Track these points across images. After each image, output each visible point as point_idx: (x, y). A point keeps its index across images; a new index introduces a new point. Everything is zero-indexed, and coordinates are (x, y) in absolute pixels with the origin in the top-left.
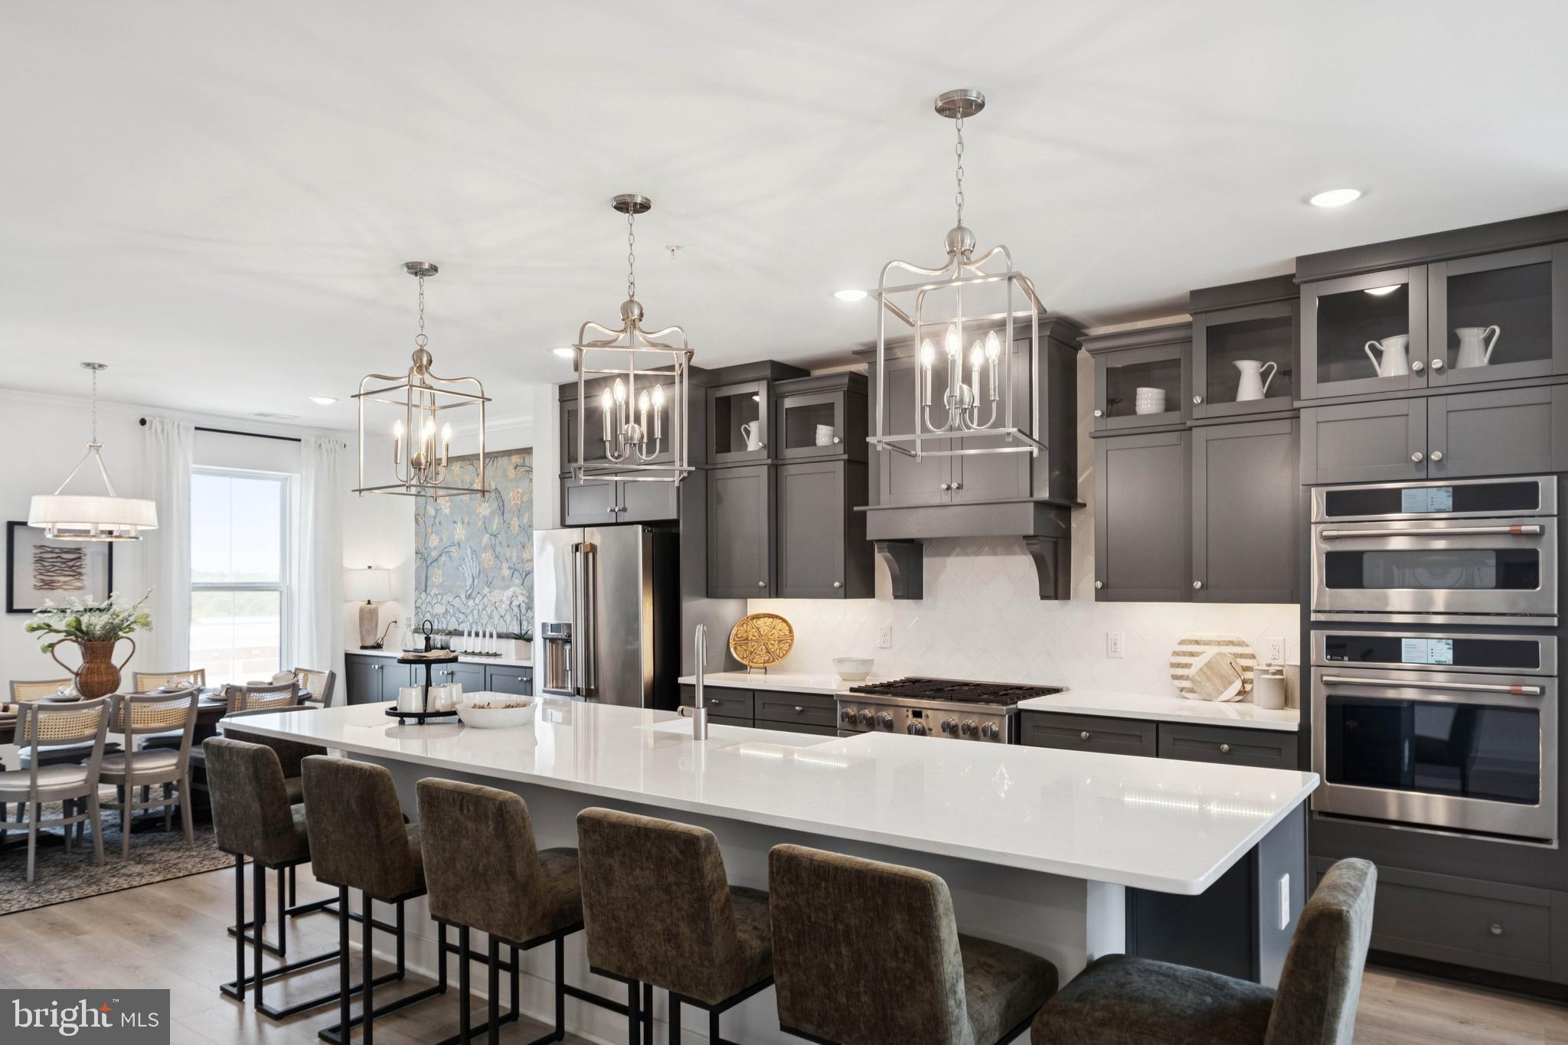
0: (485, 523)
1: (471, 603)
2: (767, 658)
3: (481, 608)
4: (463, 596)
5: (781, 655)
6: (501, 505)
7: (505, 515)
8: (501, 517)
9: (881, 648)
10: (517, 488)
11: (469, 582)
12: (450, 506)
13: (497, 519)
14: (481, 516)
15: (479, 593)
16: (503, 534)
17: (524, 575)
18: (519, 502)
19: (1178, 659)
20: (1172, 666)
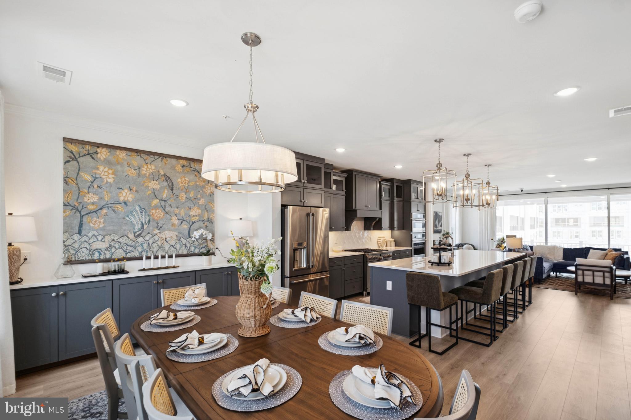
0: (154, 193)
1: (140, 240)
3: (151, 242)
4: (131, 236)
6: (170, 184)
7: (174, 191)
8: (170, 191)
10: (184, 177)
11: (138, 227)
12: (113, 178)
13: (166, 191)
14: (150, 188)
15: (149, 233)
16: (172, 200)
17: (191, 223)
18: (187, 185)
19: (378, 241)
20: (378, 242)
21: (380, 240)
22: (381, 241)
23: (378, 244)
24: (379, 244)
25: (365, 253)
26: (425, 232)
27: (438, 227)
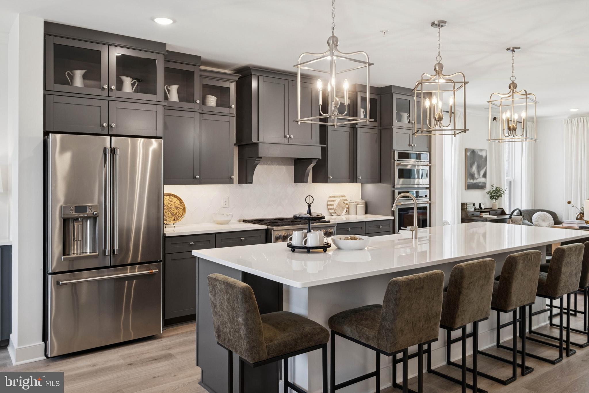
2: (173, 218)
5: (180, 216)
9: (224, 208)
19: (329, 203)
20: (328, 205)
21: (333, 201)
22: (336, 203)
23: (329, 209)
24: (331, 209)
25: (270, 227)
26: (428, 186)
27: (477, 179)
